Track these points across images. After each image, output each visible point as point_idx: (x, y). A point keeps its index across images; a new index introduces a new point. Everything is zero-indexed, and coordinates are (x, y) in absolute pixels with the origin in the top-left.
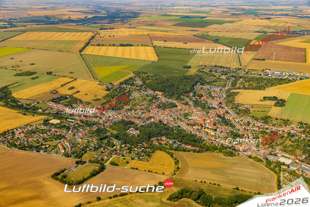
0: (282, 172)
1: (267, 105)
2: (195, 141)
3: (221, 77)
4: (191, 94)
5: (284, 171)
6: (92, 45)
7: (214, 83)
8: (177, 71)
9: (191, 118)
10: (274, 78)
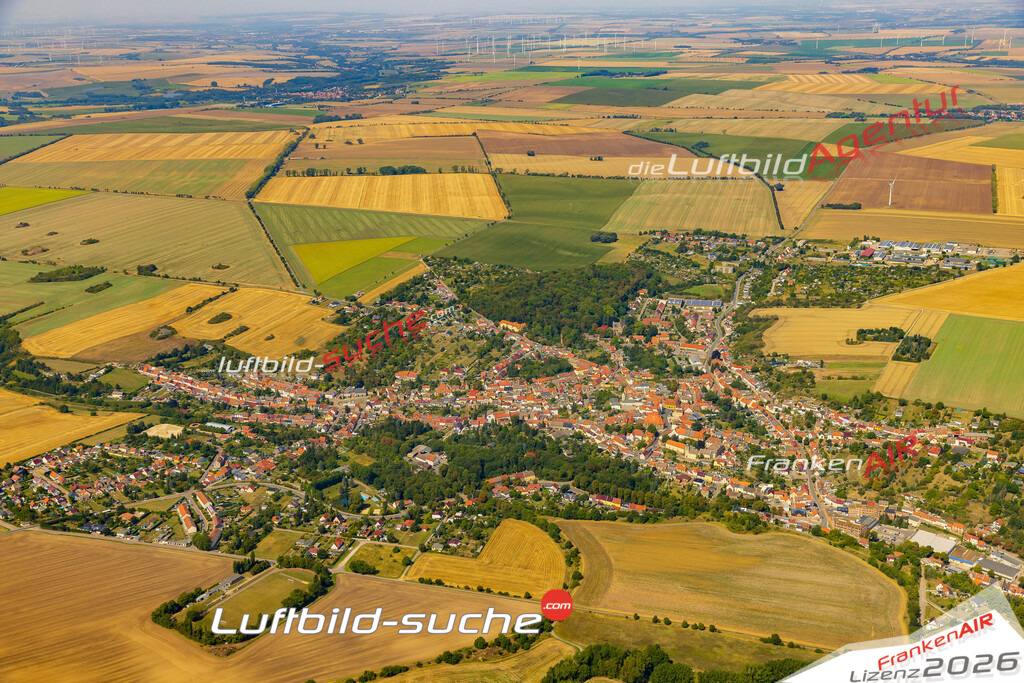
0: (923, 581)
1: (870, 358)
2: (633, 483)
3: (718, 268)
4: (618, 328)
5: (932, 575)
6: (288, 174)
7: (695, 289)
8: (569, 253)
9: (618, 407)
10: (892, 268)
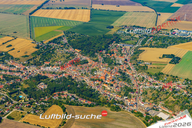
1: (164, 62)
4: (104, 52)
6: (42, 9)
7: (128, 42)
8: (100, 31)
9: (96, 74)
10: (179, 37)
